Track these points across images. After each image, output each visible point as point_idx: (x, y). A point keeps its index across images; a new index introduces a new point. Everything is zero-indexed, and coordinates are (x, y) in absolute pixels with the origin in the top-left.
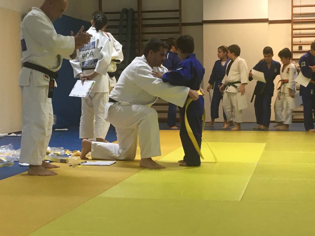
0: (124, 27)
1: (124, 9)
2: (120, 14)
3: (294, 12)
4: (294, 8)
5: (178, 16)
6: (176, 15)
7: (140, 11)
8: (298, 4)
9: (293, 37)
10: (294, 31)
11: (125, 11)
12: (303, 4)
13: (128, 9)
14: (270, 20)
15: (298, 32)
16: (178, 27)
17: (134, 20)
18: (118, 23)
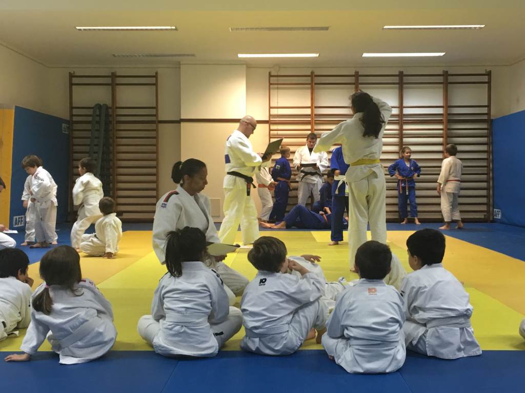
0: (98, 122)
1: (96, 105)
2: (92, 110)
3: (271, 113)
4: (271, 109)
5: (155, 113)
6: (153, 112)
7: (115, 107)
8: (276, 105)
9: (270, 138)
10: (271, 132)
11: (99, 106)
12: (280, 105)
13: (102, 104)
15: (275, 132)
16: (154, 125)
17: (107, 115)
18: (90, 119)
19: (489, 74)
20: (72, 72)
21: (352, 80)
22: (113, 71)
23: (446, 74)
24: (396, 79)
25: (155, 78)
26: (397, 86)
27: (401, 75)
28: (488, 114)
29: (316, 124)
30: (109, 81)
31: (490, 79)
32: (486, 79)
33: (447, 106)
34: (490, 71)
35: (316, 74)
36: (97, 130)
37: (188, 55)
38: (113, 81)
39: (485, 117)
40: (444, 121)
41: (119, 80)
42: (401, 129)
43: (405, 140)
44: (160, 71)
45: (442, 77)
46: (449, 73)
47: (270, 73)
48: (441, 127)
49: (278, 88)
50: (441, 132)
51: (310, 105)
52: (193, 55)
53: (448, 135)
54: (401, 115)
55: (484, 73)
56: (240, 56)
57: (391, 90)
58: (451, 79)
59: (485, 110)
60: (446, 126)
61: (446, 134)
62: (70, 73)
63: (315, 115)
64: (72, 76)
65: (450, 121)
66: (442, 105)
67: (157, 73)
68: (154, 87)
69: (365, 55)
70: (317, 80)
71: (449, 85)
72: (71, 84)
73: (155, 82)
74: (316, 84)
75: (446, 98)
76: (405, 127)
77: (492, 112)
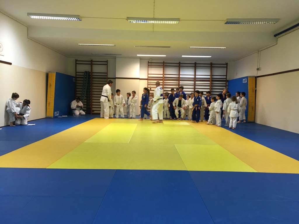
0: (85, 78)
1: (85, 72)
2: (83, 73)
3: (148, 76)
6: (106, 74)
7: (92, 72)
8: (150, 73)
9: (148, 85)
10: (148, 83)
11: (86, 72)
12: (152, 73)
13: (87, 71)
14: (140, 78)
15: (150, 83)
16: (106, 79)
17: (89, 75)
18: (83, 76)
19: (227, 64)
20: (76, 59)
21: (178, 65)
22: (92, 59)
23: (211, 64)
24: (194, 65)
25: (106, 63)
26: (194, 67)
27: (195, 64)
28: (226, 78)
29: (165, 80)
30: (90, 63)
31: (227, 65)
32: (226, 66)
33: (212, 75)
34: (227, 63)
35: (165, 62)
36: (85, 81)
37: (119, 55)
38: (91, 63)
39: (225, 80)
40: (210, 80)
41: (93, 63)
42: (195, 83)
43: (196, 87)
44: (108, 60)
45: (210, 65)
46: (213, 63)
47: (148, 62)
48: (209, 82)
49: (151, 67)
50: (209, 84)
51: (162, 74)
52: (121, 55)
53: (212, 86)
54: (195, 78)
55: (225, 63)
56: (138, 55)
57: (192, 69)
58: (213, 65)
59: (225, 77)
60: (211, 82)
61: (211, 85)
62: (76, 60)
63: (164, 77)
64: (76, 61)
65: (212, 81)
66: (210, 75)
67: (107, 61)
68: (106, 65)
69: (183, 56)
70: (165, 64)
71: (212, 68)
72: (76, 64)
73: (106, 64)
74: (165, 66)
75: (211, 72)
76: (196, 82)
77: (228, 78)
